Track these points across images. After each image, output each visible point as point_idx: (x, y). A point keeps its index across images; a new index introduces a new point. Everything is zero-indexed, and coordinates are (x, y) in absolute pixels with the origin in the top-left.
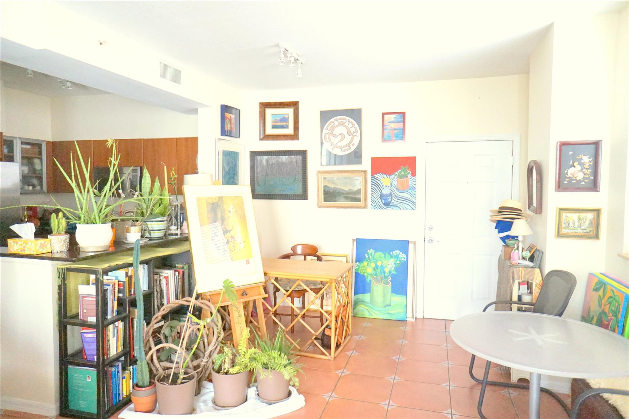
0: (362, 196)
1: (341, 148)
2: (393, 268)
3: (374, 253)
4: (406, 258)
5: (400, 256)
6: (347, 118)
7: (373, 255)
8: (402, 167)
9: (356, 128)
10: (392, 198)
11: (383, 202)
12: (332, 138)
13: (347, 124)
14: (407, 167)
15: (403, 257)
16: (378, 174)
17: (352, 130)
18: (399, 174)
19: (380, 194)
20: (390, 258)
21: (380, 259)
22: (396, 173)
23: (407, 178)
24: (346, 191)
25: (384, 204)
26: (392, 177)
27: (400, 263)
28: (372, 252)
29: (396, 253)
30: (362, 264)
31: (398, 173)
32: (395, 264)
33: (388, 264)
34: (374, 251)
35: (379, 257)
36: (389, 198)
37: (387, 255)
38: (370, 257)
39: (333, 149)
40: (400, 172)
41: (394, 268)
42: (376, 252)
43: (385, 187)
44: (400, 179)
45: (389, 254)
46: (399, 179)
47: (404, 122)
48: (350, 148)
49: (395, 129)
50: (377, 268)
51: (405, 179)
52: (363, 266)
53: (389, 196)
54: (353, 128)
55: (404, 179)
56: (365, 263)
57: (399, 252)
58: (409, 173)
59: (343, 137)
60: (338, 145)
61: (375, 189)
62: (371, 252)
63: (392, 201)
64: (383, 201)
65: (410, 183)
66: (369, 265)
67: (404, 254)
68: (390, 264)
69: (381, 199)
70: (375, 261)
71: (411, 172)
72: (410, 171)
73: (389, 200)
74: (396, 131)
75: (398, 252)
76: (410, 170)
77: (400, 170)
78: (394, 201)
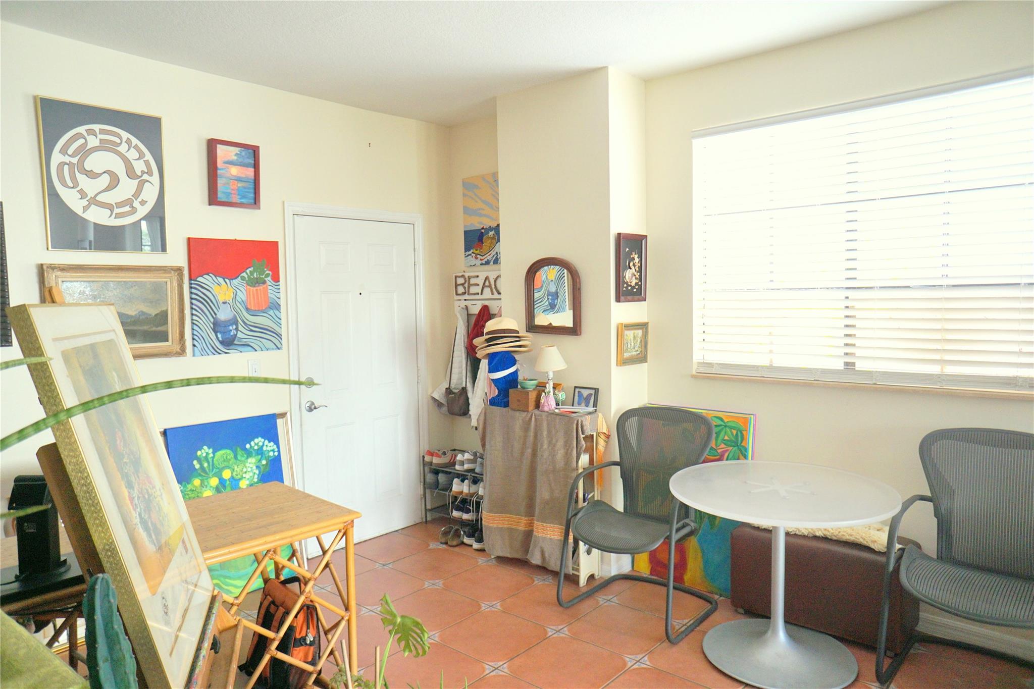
0: (172, 328)
1: (110, 207)
2: (256, 476)
3: (211, 455)
4: (276, 450)
5: (265, 448)
6: (125, 135)
7: (210, 460)
8: (255, 261)
9: (147, 163)
10: (237, 329)
11: (220, 339)
12: (81, 177)
13: (123, 148)
14: (264, 262)
15: (272, 448)
16: (205, 276)
17: (139, 166)
18: (248, 276)
19: (212, 320)
20: (247, 458)
21: (226, 464)
22: (244, 274)
23: (265, 286)
24: (132, 317)
25: (222, 343)
26: (235, 282)
27: (267, 464)
28: (207, 454)
29: (257, 444)
30: (189, 486)
31: (247, 274)
32: (257, 467)
33: (245, 470)
34: (211, 451)
35: (224, 461)
36: (231, 328)
37: (240, 452)
38: (206, 465)
39: (85, 209)
40: (250, 271)
41: (258, 475)
42: (216, 452)
43: (222, 306)
44: (252, 288)
45: (245, 449)
46: (249, 287)
47: (256, 166)
48: (134, 211)
49: (239, 179)
50: (224, 487)
51: (262, 287)
52: (192, 490)
53: (232, 325)
54: (141, 161)
55: (258, 288)
56: (197, 482)
57: (263, 440)
58: (267, 276)
59: (115, 182)
60: (98, 198)
61: (200, 308)
62: (204, 455)
63: (238, 335)
64: (219, 336)
65: (271, 294)
66: (206, 483)
67: (272, 443)
68: (249, 469)
69: (216, 332)
70: (218, 470)
71: (270, 273)
72: (269, 270)
73: (232, 334)
74: (240, 185)
75: (259, 440)
76: (269, 267)
77: (251, 269)
78: (242, 334)
